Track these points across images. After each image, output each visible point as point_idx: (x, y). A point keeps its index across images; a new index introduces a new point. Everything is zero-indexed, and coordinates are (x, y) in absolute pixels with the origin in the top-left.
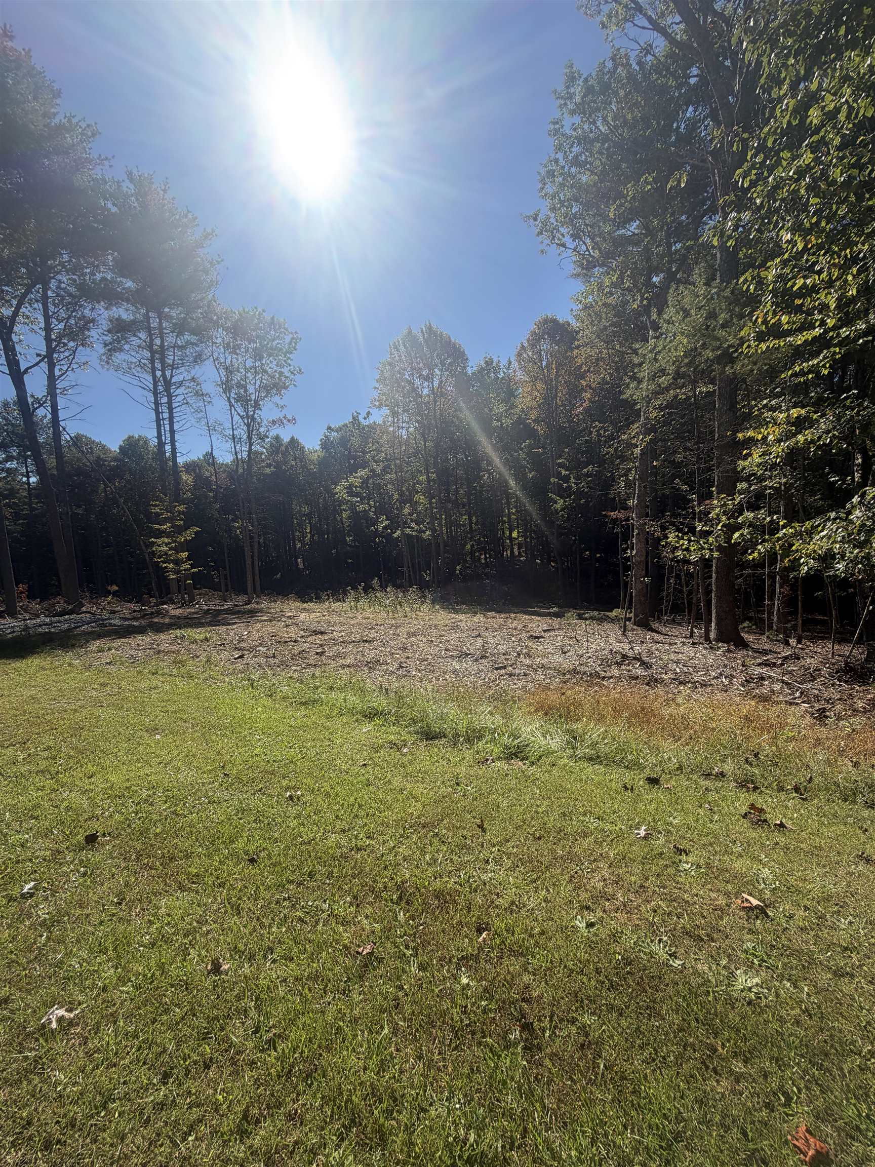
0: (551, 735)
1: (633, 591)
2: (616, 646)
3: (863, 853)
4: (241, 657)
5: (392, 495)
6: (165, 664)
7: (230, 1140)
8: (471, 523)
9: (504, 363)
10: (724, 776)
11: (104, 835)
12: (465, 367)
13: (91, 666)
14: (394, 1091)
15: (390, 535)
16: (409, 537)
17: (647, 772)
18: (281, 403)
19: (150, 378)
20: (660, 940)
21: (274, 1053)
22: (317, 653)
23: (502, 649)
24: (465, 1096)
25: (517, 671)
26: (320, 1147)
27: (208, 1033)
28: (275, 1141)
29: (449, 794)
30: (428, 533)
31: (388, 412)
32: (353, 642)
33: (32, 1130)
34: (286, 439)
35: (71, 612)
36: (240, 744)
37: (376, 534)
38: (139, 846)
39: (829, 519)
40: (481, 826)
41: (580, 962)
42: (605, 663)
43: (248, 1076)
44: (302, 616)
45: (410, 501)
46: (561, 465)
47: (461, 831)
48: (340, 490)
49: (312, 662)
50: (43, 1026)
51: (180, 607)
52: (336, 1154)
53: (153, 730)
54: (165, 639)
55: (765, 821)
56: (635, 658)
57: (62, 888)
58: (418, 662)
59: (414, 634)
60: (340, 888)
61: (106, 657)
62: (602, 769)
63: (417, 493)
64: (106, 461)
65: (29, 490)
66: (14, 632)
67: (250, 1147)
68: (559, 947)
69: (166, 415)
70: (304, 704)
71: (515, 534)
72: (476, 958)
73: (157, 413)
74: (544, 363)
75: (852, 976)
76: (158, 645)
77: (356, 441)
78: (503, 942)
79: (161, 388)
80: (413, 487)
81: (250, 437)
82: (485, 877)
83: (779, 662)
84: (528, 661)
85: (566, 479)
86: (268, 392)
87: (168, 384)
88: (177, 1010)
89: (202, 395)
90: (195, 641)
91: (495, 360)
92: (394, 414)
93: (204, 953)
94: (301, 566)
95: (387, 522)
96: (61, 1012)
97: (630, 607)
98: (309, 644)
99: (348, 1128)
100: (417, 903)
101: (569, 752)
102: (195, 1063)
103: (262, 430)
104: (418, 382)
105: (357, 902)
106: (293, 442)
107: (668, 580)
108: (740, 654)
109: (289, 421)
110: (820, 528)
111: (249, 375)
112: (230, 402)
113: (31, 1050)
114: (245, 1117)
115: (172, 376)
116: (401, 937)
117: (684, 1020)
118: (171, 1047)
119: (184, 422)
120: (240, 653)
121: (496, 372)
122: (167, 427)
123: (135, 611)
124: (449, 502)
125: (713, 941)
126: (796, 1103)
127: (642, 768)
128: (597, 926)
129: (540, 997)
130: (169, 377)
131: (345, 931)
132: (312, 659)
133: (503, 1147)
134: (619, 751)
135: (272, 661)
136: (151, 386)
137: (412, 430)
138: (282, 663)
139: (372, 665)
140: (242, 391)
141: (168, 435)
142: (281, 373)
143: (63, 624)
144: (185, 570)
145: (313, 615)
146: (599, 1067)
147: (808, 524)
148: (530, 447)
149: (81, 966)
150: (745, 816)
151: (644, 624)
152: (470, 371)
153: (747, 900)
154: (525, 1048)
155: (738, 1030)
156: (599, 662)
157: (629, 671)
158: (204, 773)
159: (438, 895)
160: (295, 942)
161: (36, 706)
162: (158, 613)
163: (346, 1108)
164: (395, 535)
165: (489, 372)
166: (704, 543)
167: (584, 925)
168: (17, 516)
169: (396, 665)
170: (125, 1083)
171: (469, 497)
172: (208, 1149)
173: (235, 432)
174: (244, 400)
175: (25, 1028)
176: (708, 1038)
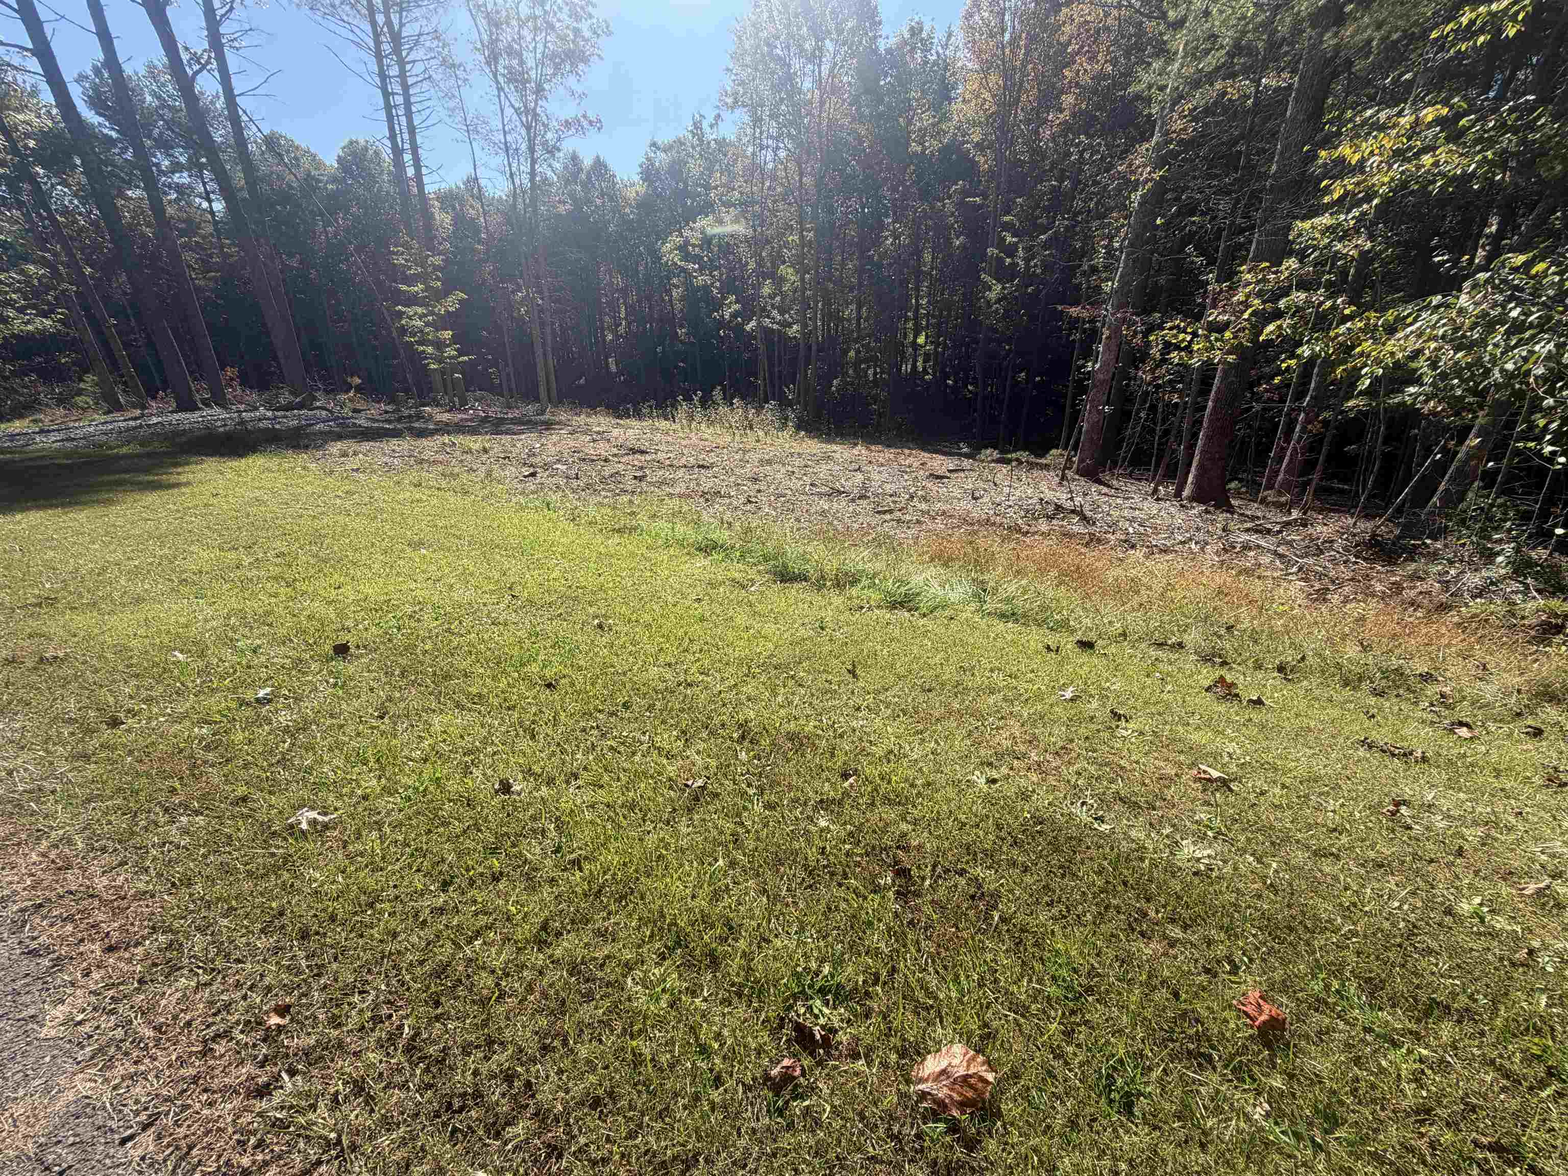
0: (951, 585)
1: (1085, 426)
2: (1049, 495)
3: (1366, 739)
4: (533, 475)
5: (747, 263)
6: (430, 476)
7: (525, 948)
8: (859, 318)
9: (939, 36)
10: (1183, 647)
11: (358, 647)
12: (875, 37)
13: (332, 472)
14: (729, 920)
15: (740, 326)
16: (768, 331)
17: (1079, 636)
18: (578, 88)
19: (368, 28)
20: (1083, 804)
21: (578, 874)
22: (635, 477)
23: (889, 488)
24: (818, 932)
25: (908, 517)
26: (636, 964)
27: (496, 848)
28: (580, 953)
29: (810, 637)
30: (795, 327)
31: (747, 119)
32: (685, 466)
33: (285, 920)
34: (587, 162)
35: (301, 406)
36: (532, 566)
37: (721, 323)
38: (403, 661)
39: (1427, 307)
40: (852, 672)
41: (976, 816)
42: (1030, 515)
43: (546, 892)
44: (615, 432)
45: (772, 275)
46: (1007, 227)
47: (824, 676)
48: (669, 250)
49: (629, 488)
50: (292, 826)
51: (449, 411)
52: (656, 971)
53: (417, 545)
54: (429, 446)
55: (1237, 695)
56: (1073, 512)
57: (307, 697)
58: (773, 498)
59: (769, 462)
60: (664, 722)
61: (353, 463)
62: (1017, 627)
63: (784, 262)
64: (321, 181)
65: (216, 223)
66: (225, 425)
67: (550, 957)
68: (949, 801)
69: (399, 100)
70: (619, 531)
71: (921, 340)
72: (840, 803)
73: (386, 95)
74: (1007, 36)
75: (1337, 857)
76: (420, 453)
77: (695, 167)
78: (876, 790)
79: (386, 48)
80: (779, 252)
81: (532, 150)
82: (854, 724)
83: (1277, 528)
84: (924, 506)
85: (1011, 251)
86: (557, 67)
87: (396, 39)
88: (457, 823)
89: (453, 65)
90: (469, 451)
91: (927, 28)
92: (757, 121)
93: (489, 772)
94: (613, 368)
95: (737, 307)
96: (313, 815)
97: (1075, 448)
98: (626, 466)
99: (672, 950)
100: (765, 742)
101: (973, 606)
102: (482, 874)
103: (549, 136)
104: (796, 64)
105: (686, 736)
106: (599, 166)
107: (1137, 413)
108: (1222, 517)
109: (591, 123)
110: (1409, 320)
111: (525, 32)
112: (497, 82)
113: (277, 847)
114: (544, 927)
115: (402, 25)
116: (742, 775)
117: (1107, 882)
118: (451, 858)
119: (428, 112)
120: (532, 470)
121: (926, 50)
122: (403, 120)
123: (386, 412)
124: (830, 280)
125: (1154, 809)
126: (1244, 971)
127: (1073, 631)
128: (1000, 783)
129: (920, 847)
130: (396, 28)
131: (671, 764)
132: (630, 484)
133: (864, 982)
134: (1043, 608)
135: (575, 483)
136: (372, 44)
137: (782, 154)
138: (588, 486)
139: (711, 496)
140: (515, 62)
141: (406, 136)
142: (577, 31)
143: (291, 420)
144: (451, 358)
145: (630, 432)
146: (993, 919)
147: (1390, 315)
148: (965, 193)
149: (336, 773)
150: (1208, 689)
151: (1091, 474)
152: (882, 45)
153: (1205, 772)
154: (898, 893)
155: (1179, 898)
156: (1023, 514)
157: (1062, 526)
158: (485, 592)
159: (791, 736)
160: (606, 770)
161: (263, 509)
162: (419, 417)
163: (669, 931)
164: (748, 328)
165: (913, 50)
166: (1217, 340)
167: (983, 780)
168: (206, 266)
169: (742, 499)
170: (395, 886)
171: (860, 277)
172: (499, 953)
173: (509, 138)
174: (518, 79)
175: (270, 827)
176: (1138, 901)
